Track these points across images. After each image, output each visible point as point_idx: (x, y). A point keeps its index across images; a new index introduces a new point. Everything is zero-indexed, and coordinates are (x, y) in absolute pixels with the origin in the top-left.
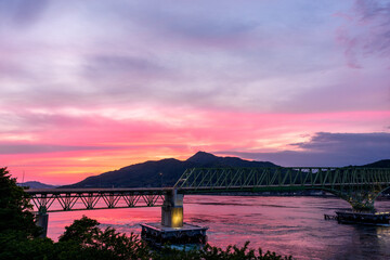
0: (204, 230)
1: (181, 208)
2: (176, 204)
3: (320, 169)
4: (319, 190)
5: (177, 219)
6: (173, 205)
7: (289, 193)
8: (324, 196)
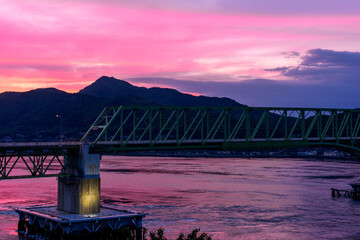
0: (139, 218)
1: (97, 179)
2: (88, 172)
3: (318, 111)
4: (312, 148)
5: (88, 198)
6: (81, 173)
7: (262, 152)
8: (319, 158)
